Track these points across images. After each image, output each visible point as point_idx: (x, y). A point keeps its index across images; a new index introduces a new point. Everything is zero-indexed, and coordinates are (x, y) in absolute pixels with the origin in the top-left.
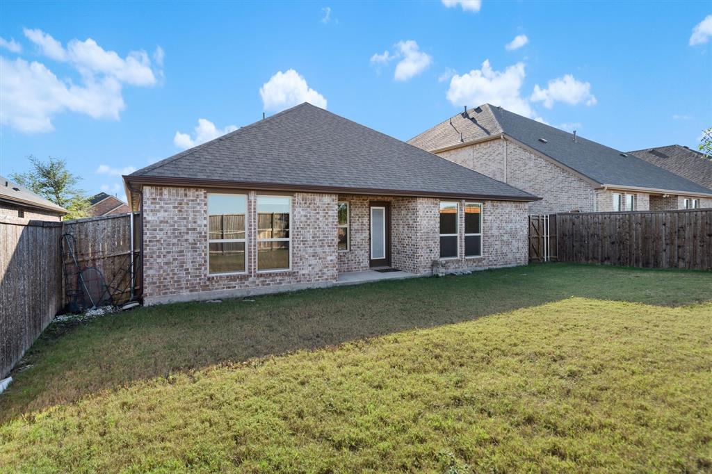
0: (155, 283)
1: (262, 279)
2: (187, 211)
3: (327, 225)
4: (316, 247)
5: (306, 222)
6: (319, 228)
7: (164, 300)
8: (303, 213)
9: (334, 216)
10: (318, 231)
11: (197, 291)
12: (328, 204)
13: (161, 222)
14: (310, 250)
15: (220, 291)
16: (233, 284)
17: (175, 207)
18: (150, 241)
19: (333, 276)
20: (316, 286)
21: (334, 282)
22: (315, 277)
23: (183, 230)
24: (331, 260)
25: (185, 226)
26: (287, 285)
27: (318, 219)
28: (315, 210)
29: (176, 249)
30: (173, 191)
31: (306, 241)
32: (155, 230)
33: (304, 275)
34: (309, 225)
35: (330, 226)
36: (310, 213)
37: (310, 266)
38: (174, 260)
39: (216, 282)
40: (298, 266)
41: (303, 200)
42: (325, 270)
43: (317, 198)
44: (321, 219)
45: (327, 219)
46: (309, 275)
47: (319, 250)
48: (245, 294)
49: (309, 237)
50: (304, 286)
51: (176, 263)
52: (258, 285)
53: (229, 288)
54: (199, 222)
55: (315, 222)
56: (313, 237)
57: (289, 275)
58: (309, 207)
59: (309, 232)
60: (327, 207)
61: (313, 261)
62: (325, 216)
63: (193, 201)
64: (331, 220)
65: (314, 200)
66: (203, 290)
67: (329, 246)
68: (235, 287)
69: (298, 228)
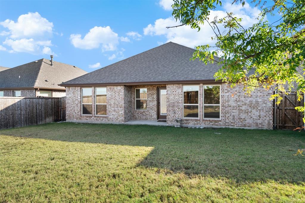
0: (68, 116)
1: (96, 118)
2: (75, 94)
3: (119, 98)
4: (115, 107)
5: (111, 97)
6: (116, 100)
7: (70, 121)
8: (110, 94)
9: (122, 95)
10: (116, 101)
11: (78, 119)
12: (120, 90)
13: (70, 98)
14: (113, 109)
15: (84, 120)
16: (88, 118)
17: (73, 93)
18: (67, 103)
19: (122, 120)
20: (115, 123)
21: (123, 122)
22: (115, 120)
23: (75, 100)
24: (121, 113)
25: (75, 99)
26: (104, 121)
27: (116, 96)
28: (115, 92)
29: (73, 106)
30: (72, 88)
31: (111, 105)
32: (68, 100)
33: (110, 118)
34: (112, 99)
35: (121, 99)
36: (112, 94)
37: (113, 115)
38: (73, 109)
39: (83, 117)
40: (108, 114)
41: (110, 89)
42: (119, 117)
43: (115, 87)
44: (117, 96)
45: (119, 96)
46: (112, 118)
47: (116, 109)
48: (91, 123)
49: (112, 103)
50: (110, 122)
51: (73, 110)
52: (95, 120)
53: (86, 120)
54: (78, 98)
55: (115, 97)
56: (114, 104)
57: (105, 117)
58: (112, 91)
59: (112, 101)
60: (119, 91)
61: (114, 113)
62: (118, 95)
63: (77, 91)
64: (121, 96)
65: (114, 88)
66: (80, 119)
67: (120, 107)
68: (88, 120)
69: (108, 100)
